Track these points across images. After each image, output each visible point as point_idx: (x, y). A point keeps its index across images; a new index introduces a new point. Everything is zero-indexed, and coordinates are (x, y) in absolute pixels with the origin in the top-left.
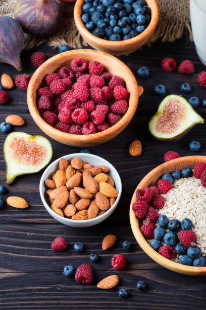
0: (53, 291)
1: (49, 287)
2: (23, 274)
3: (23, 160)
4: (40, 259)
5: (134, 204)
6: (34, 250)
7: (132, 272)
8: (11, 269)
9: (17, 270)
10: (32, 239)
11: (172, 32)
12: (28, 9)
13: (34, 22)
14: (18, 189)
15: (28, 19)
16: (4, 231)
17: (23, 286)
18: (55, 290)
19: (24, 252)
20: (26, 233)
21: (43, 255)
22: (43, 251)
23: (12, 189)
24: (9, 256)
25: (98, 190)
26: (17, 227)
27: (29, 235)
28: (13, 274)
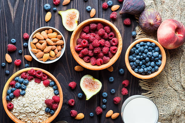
0: (5, 34)
1: (7, 33)
2: (13, 21)
3: (68, 18)
4: (21, 28)
5: (33, 69)
6: (25, 26)
7: (15, 68)
8: (15, 16)
9: (15, 18)
10: (30, 24)
11: (144, 85)
12: (147, 16)
13: (141, 19)
14: (56, 16)
15: (143, 16)
16: (34, 11)
17: (7, 21)
18: (5, 36)
19: (24, 21)
20: (34, 21)
21: (22, 30)
22: (24, 29)
23: (56, 14)
24: (22, 15)
25: (45, 53)
26: (37, 17)
27: (32, 23)
28: (13, 17)
